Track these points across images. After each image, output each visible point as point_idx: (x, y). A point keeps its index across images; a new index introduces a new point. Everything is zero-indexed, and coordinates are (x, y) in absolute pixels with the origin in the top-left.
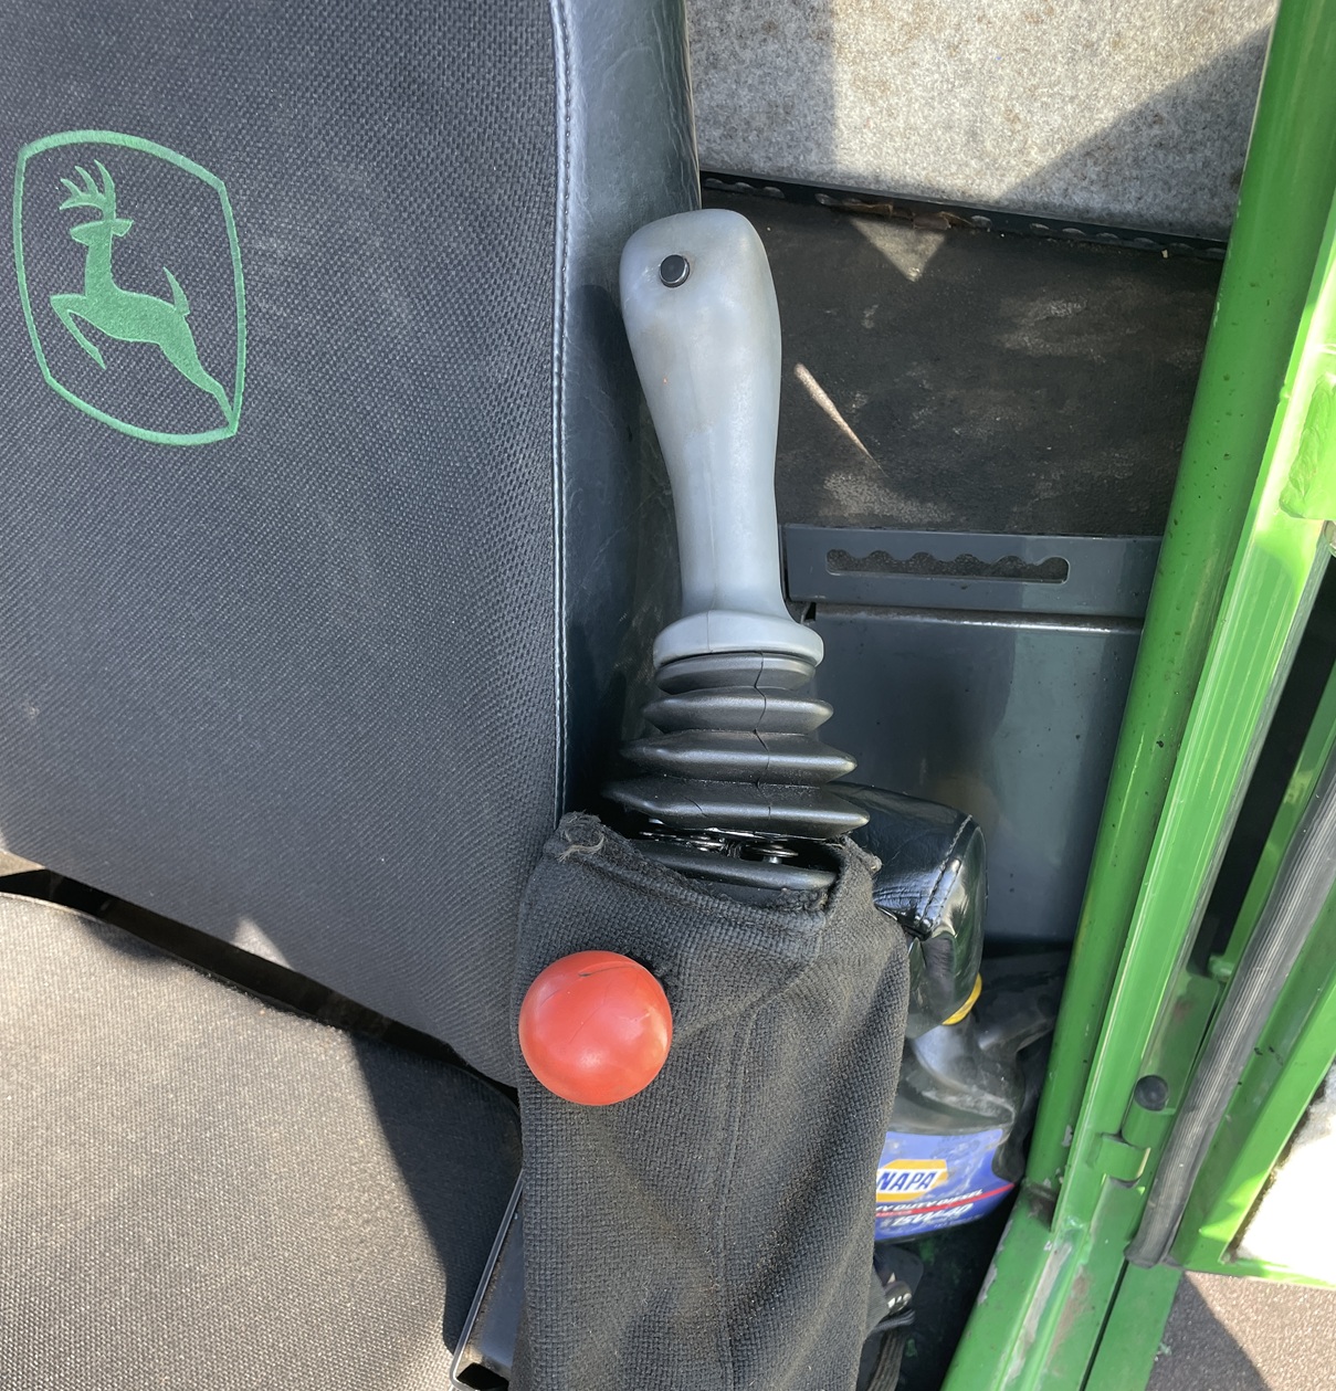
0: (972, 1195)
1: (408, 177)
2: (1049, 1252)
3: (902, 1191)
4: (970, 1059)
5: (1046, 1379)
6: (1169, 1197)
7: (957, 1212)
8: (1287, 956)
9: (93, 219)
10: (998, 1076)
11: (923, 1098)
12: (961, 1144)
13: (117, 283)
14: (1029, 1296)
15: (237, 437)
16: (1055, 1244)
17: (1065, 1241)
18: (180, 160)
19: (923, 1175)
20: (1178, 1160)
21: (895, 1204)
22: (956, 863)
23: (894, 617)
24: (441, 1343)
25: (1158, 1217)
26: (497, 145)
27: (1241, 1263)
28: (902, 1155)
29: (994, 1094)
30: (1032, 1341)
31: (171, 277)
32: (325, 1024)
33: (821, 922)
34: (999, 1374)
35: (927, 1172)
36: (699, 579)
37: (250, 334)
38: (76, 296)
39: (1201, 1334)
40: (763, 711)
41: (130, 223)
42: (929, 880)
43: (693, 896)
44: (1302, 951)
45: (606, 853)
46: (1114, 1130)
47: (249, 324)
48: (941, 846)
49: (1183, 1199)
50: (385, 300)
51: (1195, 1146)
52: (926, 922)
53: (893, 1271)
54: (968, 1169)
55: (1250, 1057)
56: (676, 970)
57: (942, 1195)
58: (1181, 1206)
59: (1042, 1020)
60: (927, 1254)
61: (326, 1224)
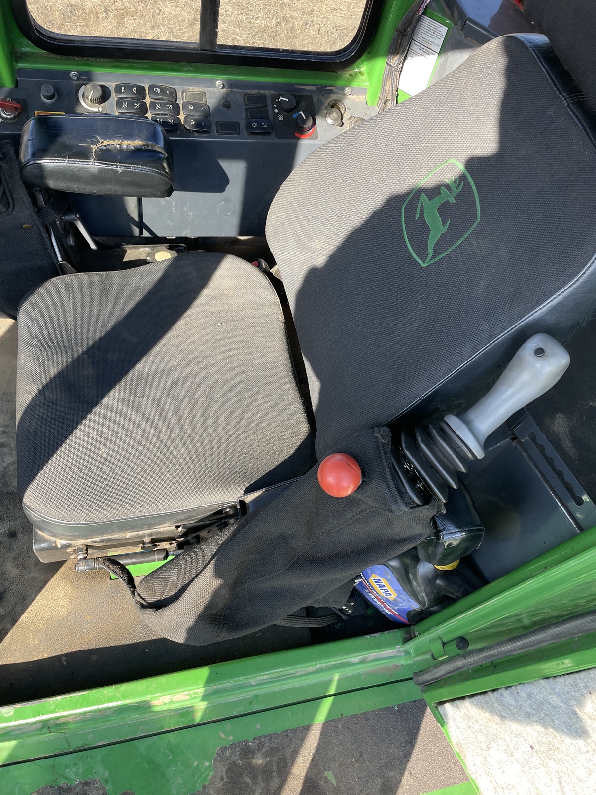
0: (395, 612)
1: (514, 267)
2: (396, 648)
3: (379, 589)
4: (430, 581)
5: (359, 674)
6: (438, 672)
7: (387, 611)
8: (520, 649)
9: (449, 191)
10: (433, 593)
11: (408, 574)
12: (405, 597)
13: (438, 208)
14: (378, 650)
15: (423, 268)
16: (401, 649)
17: (404, 652)
18: (478, 204)
19: (388, 591)
20: (448, 665)
21: (374, 590)
22: (464, 533)
23: (531, 464)
24: (244, 489)
25: (430, 674)
26: (538, 284)
27: (436, 711)
28: (388, 580)
29: (426, 596)
30: (366, 661)
31: (449, 222)
32: (299, 392)
33: (406, 509)
34: (349, 656)
35: (390, 592)
36: (472, 415)
37: (449, 253)
38: (427, 200)
39: (409, 717)
40: (450, 456)
41: (455, 202)
42: (452, 529)
43: (388, 473)
44: (524, 652)
45: (383, 444)
46: (445, 641)
47: (452, 251)
48: (466, 526)
49: (440, 677)
50: (480, 283)
51: (456, 667)
52: (442, 536)
53: (355, 602)
54: (400, 605)
55: (489, 662)
56: (368, 482)
57: (388, 602)
58: (437, 678)
59: (459, 594)
60: (369, 612)
61: (251, 436)
